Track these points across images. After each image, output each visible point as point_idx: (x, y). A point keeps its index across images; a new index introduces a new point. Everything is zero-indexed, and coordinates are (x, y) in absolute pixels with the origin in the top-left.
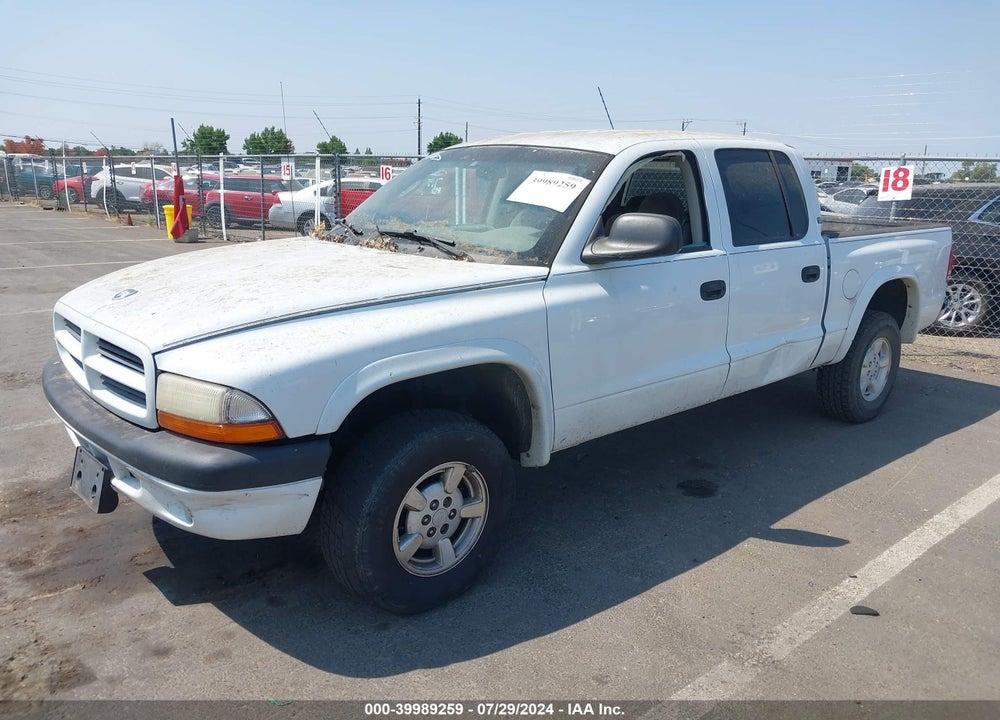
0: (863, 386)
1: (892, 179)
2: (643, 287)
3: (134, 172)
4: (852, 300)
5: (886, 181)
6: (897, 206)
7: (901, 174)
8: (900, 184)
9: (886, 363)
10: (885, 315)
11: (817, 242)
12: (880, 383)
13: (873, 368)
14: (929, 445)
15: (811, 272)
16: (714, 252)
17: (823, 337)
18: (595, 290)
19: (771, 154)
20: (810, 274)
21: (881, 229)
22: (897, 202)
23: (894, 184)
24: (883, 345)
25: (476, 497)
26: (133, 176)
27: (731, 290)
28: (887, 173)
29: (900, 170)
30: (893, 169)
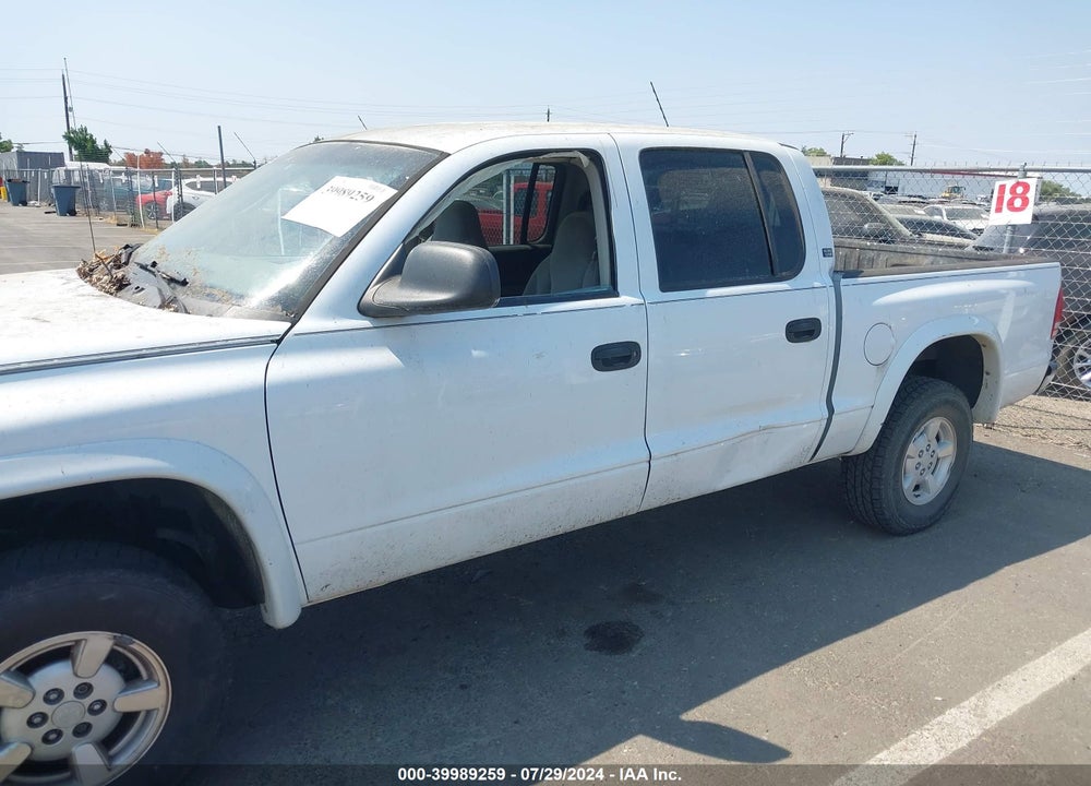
0: (908, 484)
1: (1007, 196)
2: (475, 353)
3: (199, 186)
4: (881, 366)
5: (1000, 200)
6: (1013, 232)
7: (1020, 190)
8: (1018, 203)
9: (948, 451)
10: (944, 385)
11: (816, 284)
12: (938, 481)
13: (926, 460)
14: (993, 576)
15: (805, 327)
16: (623, 299)
17: (829, 420)
18: (380, 358)
19: (747, 156)
20: (802, 331)
21: (967, 263)
22: (1013, 226)
23: (1011, 203)
24: (942, 426)
25: (151, 678)
26: (199, 190)
27: (651, 356)
28: (1002, 188)
29: (1018, 184)
30: (1009, 183)
